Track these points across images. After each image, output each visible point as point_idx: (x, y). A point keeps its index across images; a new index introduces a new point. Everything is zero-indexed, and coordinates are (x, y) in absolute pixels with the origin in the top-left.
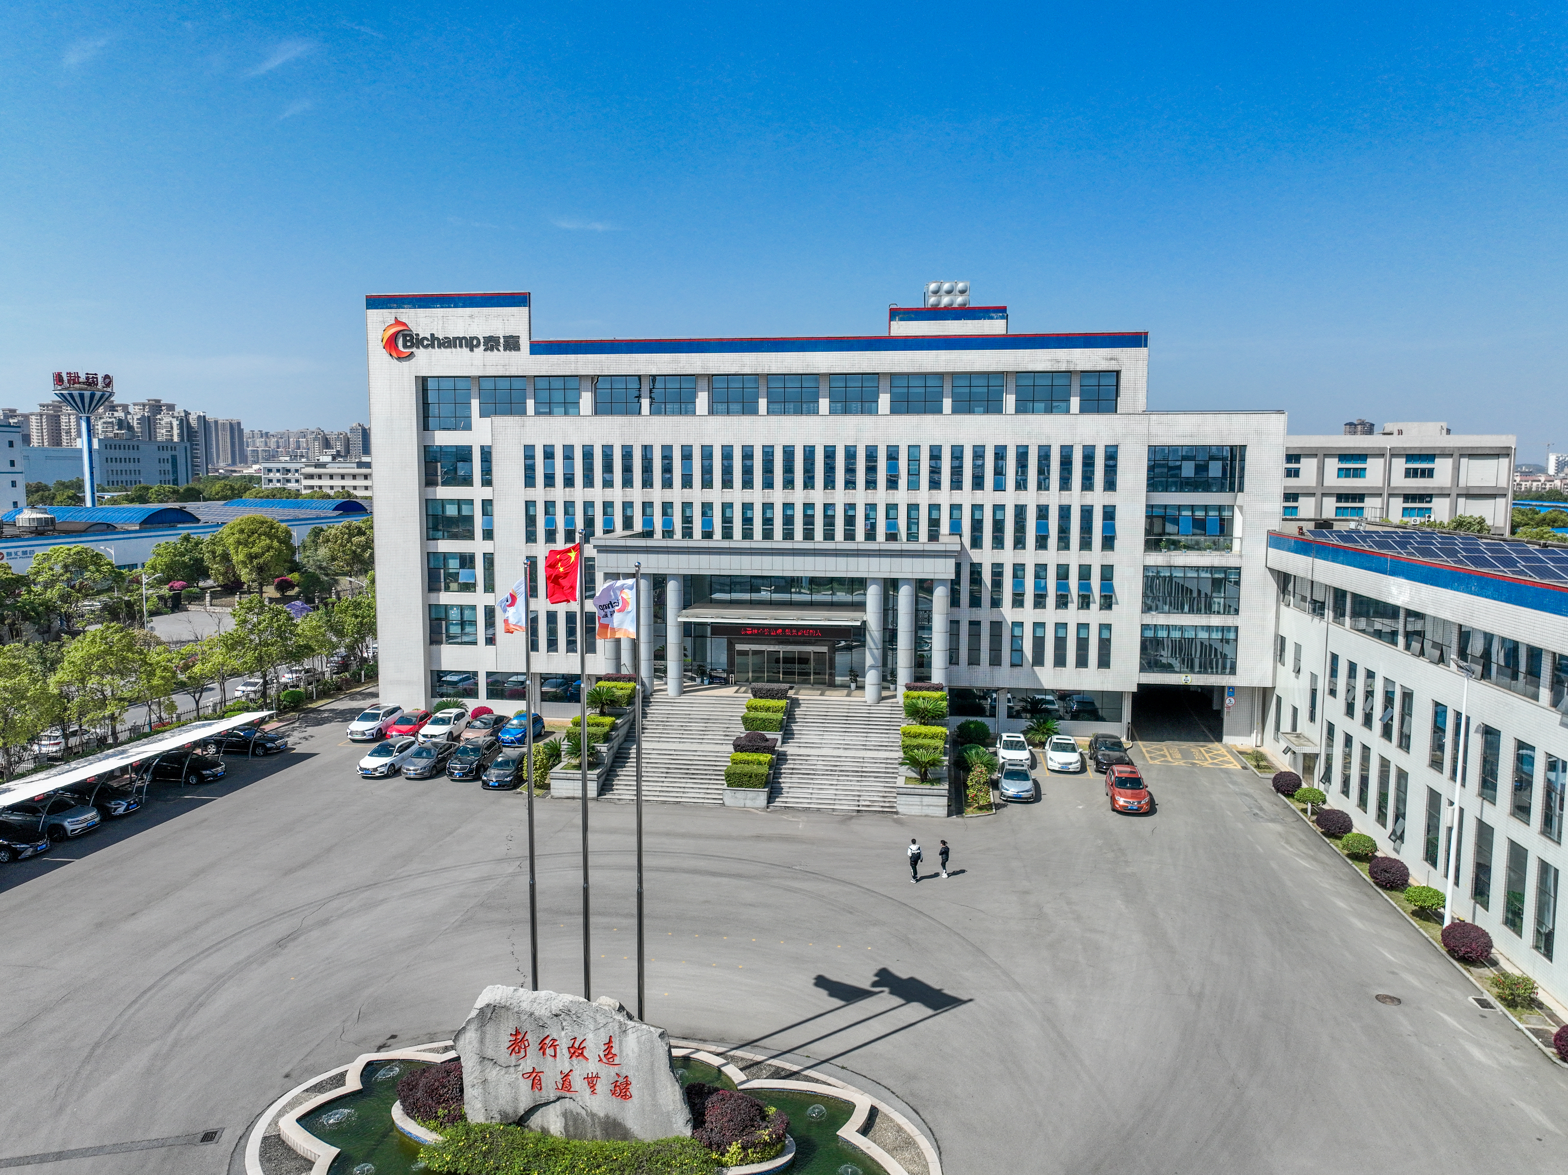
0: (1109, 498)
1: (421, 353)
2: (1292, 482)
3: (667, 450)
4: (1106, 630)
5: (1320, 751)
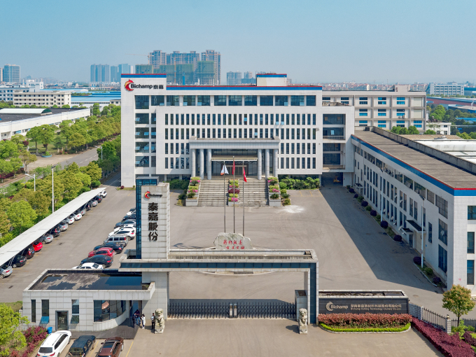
0: (314, 126)
1: (135, 89)
3: (203, 116)
4: (314, 159)
5: (363, 187)
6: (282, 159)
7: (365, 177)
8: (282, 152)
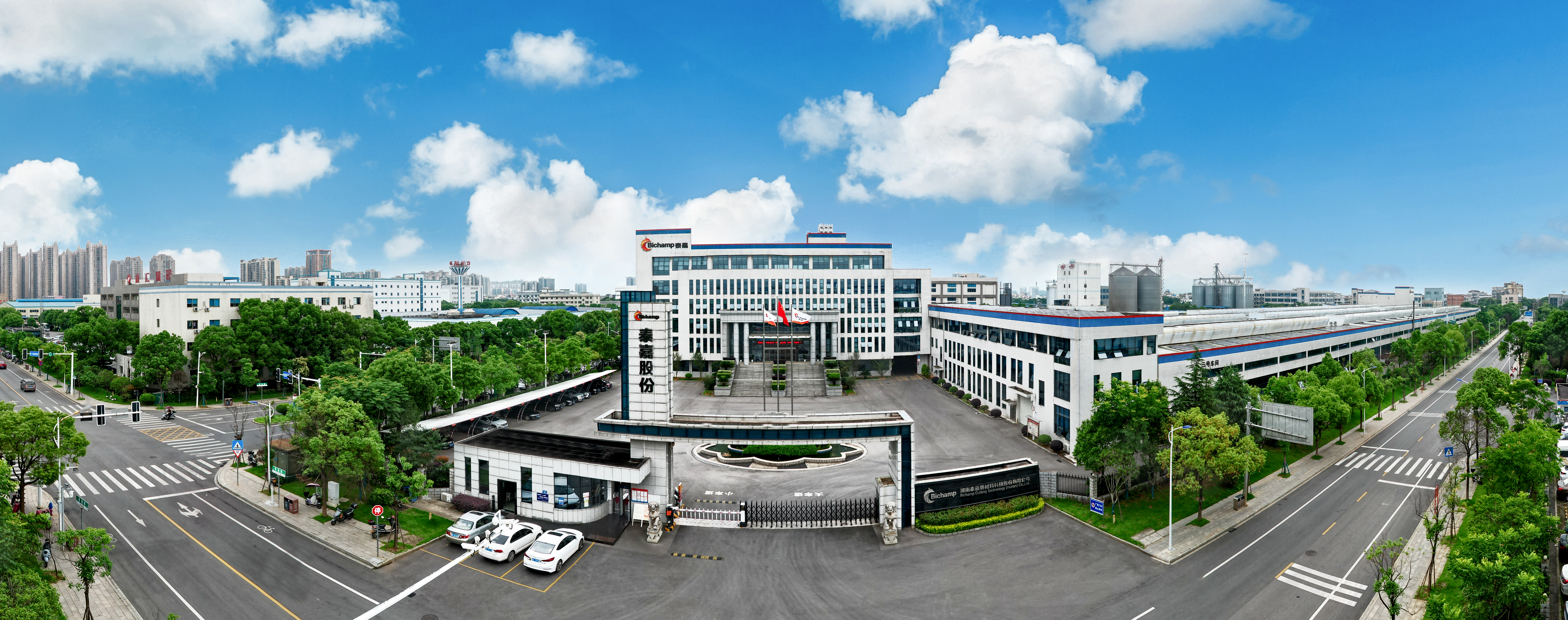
0: (883, 296)
1: (653, 249)
2: (934, 293)
3: (739, 281)
4: (883, 339)
5: (943, 369)
6: (843, 340)
7: (946, 356)
8: (843, 331)
